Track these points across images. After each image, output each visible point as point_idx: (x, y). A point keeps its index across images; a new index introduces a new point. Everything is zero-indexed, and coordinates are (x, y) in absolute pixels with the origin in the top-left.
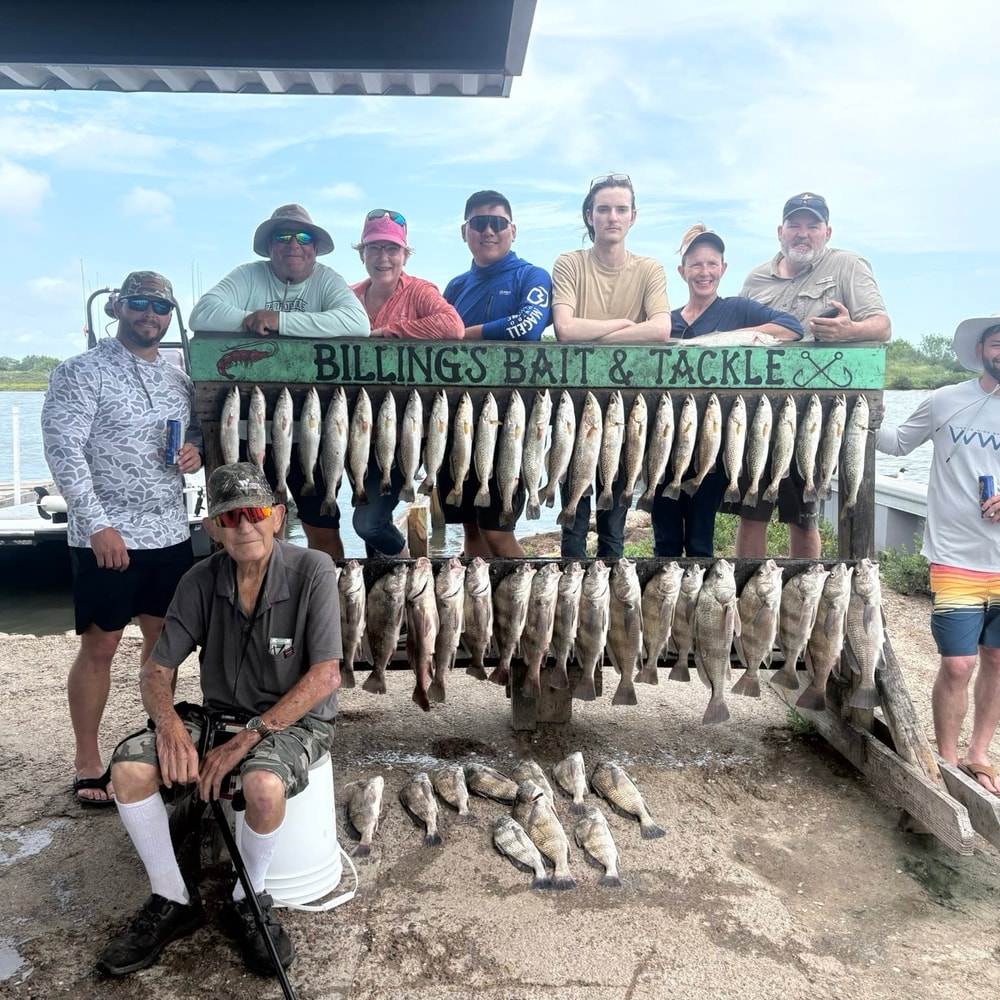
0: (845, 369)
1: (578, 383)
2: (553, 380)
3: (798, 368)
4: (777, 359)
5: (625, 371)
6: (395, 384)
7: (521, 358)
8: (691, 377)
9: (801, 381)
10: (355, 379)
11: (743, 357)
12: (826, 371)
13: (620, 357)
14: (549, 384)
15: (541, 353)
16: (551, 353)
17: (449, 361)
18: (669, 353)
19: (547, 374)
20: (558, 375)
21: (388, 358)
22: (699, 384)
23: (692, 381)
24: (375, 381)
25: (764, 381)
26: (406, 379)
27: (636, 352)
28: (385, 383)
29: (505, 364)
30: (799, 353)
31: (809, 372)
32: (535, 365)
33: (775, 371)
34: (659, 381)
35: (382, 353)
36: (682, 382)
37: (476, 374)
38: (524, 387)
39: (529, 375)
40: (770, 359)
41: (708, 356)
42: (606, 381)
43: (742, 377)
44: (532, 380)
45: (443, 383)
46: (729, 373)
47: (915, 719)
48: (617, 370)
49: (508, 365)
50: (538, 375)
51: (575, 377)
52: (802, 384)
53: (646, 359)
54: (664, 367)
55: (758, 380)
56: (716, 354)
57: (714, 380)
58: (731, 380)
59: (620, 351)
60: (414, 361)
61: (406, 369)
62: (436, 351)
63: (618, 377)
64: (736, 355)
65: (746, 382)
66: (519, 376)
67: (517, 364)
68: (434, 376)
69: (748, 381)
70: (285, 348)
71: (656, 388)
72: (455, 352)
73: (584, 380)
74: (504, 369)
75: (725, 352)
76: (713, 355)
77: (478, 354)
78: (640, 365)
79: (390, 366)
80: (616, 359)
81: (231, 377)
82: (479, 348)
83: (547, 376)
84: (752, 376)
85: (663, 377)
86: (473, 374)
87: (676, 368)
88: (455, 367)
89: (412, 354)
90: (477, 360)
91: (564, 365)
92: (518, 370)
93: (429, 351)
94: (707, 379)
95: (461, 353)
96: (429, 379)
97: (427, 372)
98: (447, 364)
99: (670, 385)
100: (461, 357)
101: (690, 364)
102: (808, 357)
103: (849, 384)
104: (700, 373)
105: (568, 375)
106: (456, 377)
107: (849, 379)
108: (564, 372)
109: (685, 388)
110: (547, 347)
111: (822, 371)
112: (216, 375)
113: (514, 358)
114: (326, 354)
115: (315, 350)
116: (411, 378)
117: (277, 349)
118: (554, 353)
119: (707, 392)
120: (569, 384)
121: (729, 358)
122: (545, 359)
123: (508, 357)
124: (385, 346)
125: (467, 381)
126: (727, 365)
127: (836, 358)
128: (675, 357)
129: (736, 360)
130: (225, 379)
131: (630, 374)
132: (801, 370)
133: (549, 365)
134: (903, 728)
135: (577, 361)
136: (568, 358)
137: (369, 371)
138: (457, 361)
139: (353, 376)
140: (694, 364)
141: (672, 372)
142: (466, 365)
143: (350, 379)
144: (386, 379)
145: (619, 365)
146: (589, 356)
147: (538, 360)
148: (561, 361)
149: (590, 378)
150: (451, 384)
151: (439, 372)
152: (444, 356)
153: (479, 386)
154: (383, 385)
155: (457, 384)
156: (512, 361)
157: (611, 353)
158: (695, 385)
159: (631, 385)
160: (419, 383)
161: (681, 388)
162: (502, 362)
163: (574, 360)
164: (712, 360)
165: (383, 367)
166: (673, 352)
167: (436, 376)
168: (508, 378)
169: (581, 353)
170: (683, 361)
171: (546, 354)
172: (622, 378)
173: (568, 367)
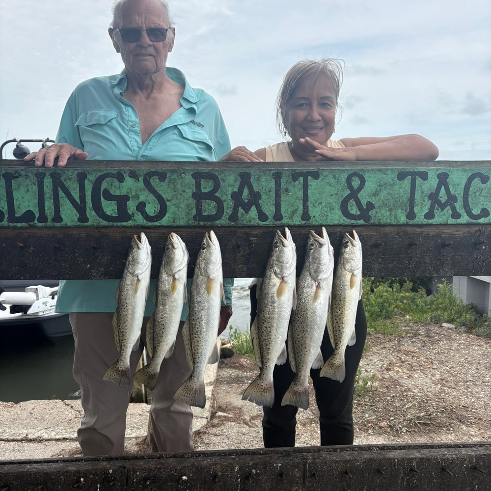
1: (297, 221)
2: (262, 216)
5: (364, 203)
6: (35, 227)
7: (217, 186)
8: (454, 209)
13: (356, 183)
14: (257, 222)
15: (245, 179)
16: (258, 179)
17: (112, 192)
18: (424, 176)
19: (253, 208)
20: (269, 209)
21: (23, 190)
22: (465, 219)
23: (456, 215)
26: (50, 219)
27: (379, 175)
28: (19, 225)
29: (194, 196)
32: (236, 196)
34: (411, 215)
35: (14, 183)
37: (152, 209)
38: (223, 227)
39: (228, 211)
41: (477, 181)
42: (337, 217)
44: (234, 217)
45: (104, 223)
48: (352, 202)
49: (199, 196)
50: (241, 210)
51: (293, 212)
53: (392, 185)
54: (418, 196)
57: (484, 212)
59: (355, 174)
60: (61, 193)
61: (49, 205)
63: (354, 211)
66: (214, 212)
67: (211, 196)
68: (91, 214)
71: (406, 225)
72: (121, 179)
73: (306, 216)
74: (193, 202)
76: (484, 179)
77: (155, 182)
78: (383, 194)
79: (26, 201)
80: (350, 186)
82: (155, 173)
83: (253, 213)
85: (416, 210)
86: (147, 209)
87: (433, 197)
88: (122, 201)
89: (58, 184)
90: (152, 191)
91: (278, 196)
92: (213, 204)
93: (82, 178)
94: (476, 211)
95: (129, 182)
96: (83, 218)
97: (81, 208)
98: (109, 196)
99: (426, 221)
100: (129, 185)
101: (452, 193)
104: (466, 205)
105: (283, 210)
106: (124, 215)
108: (278, 206)
109: (447, 224)
110: (253, 171)
113: (207, 187)
116: (58, 218)
118: (263, 179)
119: (476, 230)
120: (284, 221)
122: (251, 188)
123: (198, 185)
124: (16, 172)
125: (140, 220)
128: (433, 182)
131: (370, 206)
133: (255, 197)
135: (296, 190)
136: (283, 186)
138: (124, 192)
140: (458, 191)
141: (428, 204)
142: (137, 197)
145: (354, 194)
146: (312, 182)
147: (241, 189)
148: (273, 190)
149: (314, 212)
150: (115, 224)
151: (98, 208)
152: (104, 185)
153: (155, 227)
154: (15, 227)
155: (124, 224)
156: (203, 190)
157: (344, 177)
158: (459, 221)
159: (372, 221)
160: (69, 224)
161: (441, 225)
162: (189, 193)
163: (291, 188)
164: (483, 185)
165: (15, 203)
166: (429, 176)
167: (94, 213)
168: (199, 215)
169: (301, 179)
170: (443, 188)
171: (252, 180)
172: (359, 213)
173: (283, 198)
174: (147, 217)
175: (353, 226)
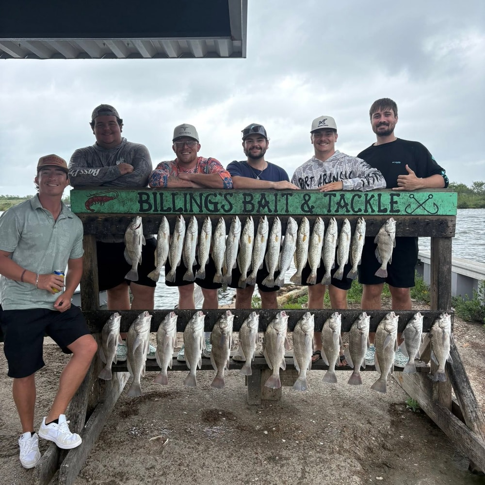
0: (434, 204)
1: (284, 213)
2: (270, 211)
3: (408, 204)
4: (396, 198)
5: (310, 206)
6: (183, 214)
7: (252, 199)
8: (347, 209)
9: (409, 211)
10: (160, 211)
11: (376, 197)
12: (423, 205)
13: (307, 198)
14: (268, 213)
15: (263, 196)
16: (268, 196)
18: (335, 195)
19: (266, 207)
20: (272, 208)
21: (179, 199)
22: (351, 212)
23: (348, 211)
24: (172, 212)
25: (388, 211)
26: (189, 210)
27: (316, 195)
28: (177, 213)
29: (243, 202)
30: (408, 195)
31: (414, 206)
32: (260, 203)
33: (395, 205)
34: (329, 211)
35: (175, 197)
36: (342, 211)
37: (227, 207)
38: (255, 214)
39: (256, 208)
40: (392, 199)
41: (356, 197)
42: (299, 211)
43: (376, 209)
44: (258, 211)
45: (209, 213)
46: (369, 206)
47: (476, 405)
48: (306, 205)
49: (245, 203)
50: (261, 208)
51: (282, 209)
52: (410, 212)
53: (322, 199)
54: (332, 203)
55: (385, 210)
56: (361, 196)
57: (360, 210)
58: (370, 210)
59: (307, 194)
60: (193, 201)
61: (188, 206)
62: (205, 195)
63: (306, 209)
64: (373, 196)
65: (378, 212)
66: (251, 209)
67: (250, 202)
68: (204, 209)
69: (380, 211)
70: (122, 194)
71: (327, 215)
72: (215, 196)
73: (287, 211)
74: (243, 205)
75: (366, 195)
76: (360, 197)
77: (228, 197)
78: (318, 202)
79: (180, 204)
80: (305, 199)
81: (93, 210)
82: (229, 194)
83: (266, 209)
84: (382, 208)
85: (331, 209)
86: (225, 208)
88: (216, 204)
89: (192, 197)
90: (227, 200)
91: (276, 202)
92: (250, 205)
93: (201, 195)
94: (356, 210)
96: (201, 211)
97: (200, 207)
98: (211, 202)
99: (335, 213)
100: (219, 198)
101: (346, 202)
102: (413, 197)
103: (437, 212)
104: (352, 207)
105: (278, 208)
106: (216, 210)
107: (437, 210)
108: (276, 206)
109: (344, 215)
110: (266, 193)
111: (421, 205)
112: (84, 209)
113: (248, 199)
114: (144, 197)
115: (138, 196)
116: (191, 210)
117: (118, 196)
118: (270, 196)
119: (356, 217)
120: (279, 213)
121: (368, 198)
122: (265, 199)
123: (245, 198)
124: (177, 193)
125: (222, 211)
126: (367, 202)
127: (429, 198)
128: (338, 197)
129: (372, 199)
130: (89, 211)
131: (313, 207)
132: (410, 205)
133: (267, 203)
134: (470, 411)
135: (283, 200)
136: (278, 199)
137: (168, 206)
138: (216, 201)
139: (159, 209)
140: (349, 201)
141: (336, 206)
142: (221, 203)
143: (158, 211)
144: (177, 211)
145: (306, 202)
146: (289, 197)
147: (262, 200)
148: (274, 201)
149: (291, 209)
150: (213, 213)
151: (206, 207)
152: (209, 198)
153: (228, 214)
154: (175, 214)
155: (216, 213)
156: (247, 200)
157: (302, 196)
158: (349, 213)
159: (313, 213)
160: (196, 213)
161: (341, 215)
162: (241, 201)
163: (281, 200)
164: (359, 199)
165: (176, 204)
166: (337, 195)
167: (205, 209)
168: (245, 210)
169: (285, 196)
170: (342, 200)
171: (266, 196)
172: (308, 210)
173: (278, 203)
174: (225, 211)
175: (306, 215)
